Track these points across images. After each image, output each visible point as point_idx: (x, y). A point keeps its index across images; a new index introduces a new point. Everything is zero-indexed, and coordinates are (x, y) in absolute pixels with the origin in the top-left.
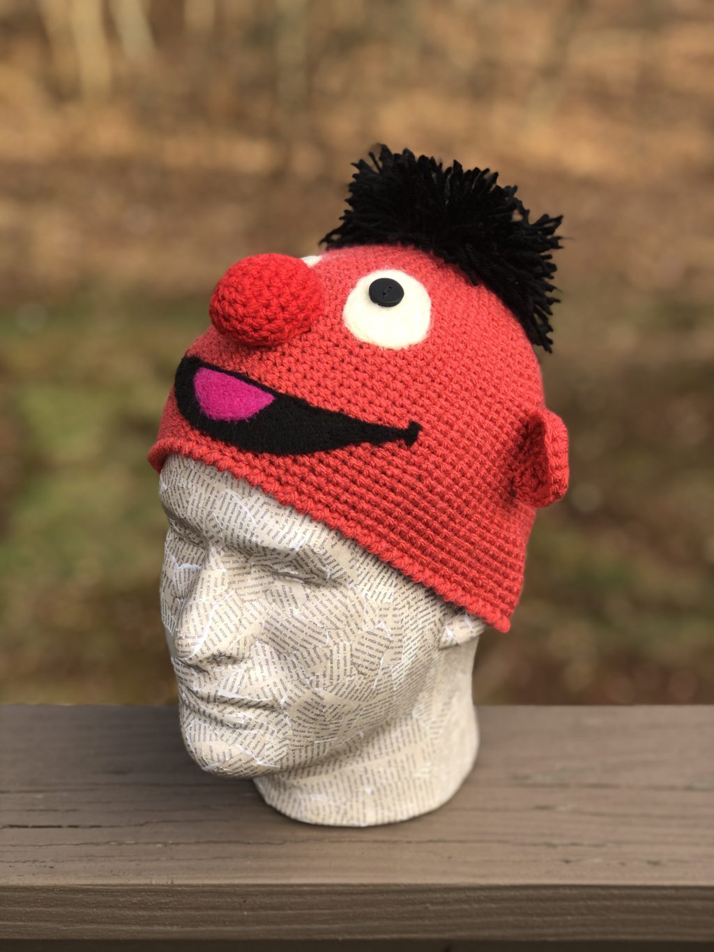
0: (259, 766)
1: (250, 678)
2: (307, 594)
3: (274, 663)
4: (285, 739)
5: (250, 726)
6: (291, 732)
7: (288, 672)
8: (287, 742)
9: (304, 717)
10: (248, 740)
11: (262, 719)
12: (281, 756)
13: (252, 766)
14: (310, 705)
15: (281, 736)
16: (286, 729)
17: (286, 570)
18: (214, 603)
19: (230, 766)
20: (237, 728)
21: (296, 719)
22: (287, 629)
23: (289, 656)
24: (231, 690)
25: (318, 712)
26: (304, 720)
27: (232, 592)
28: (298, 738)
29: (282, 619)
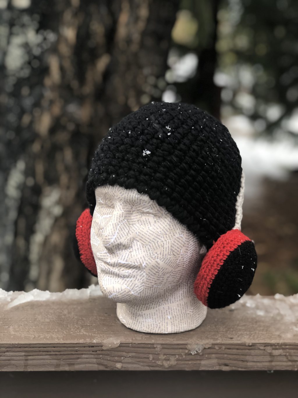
0: (132, 294)
1: (131, 255)
2: (155, 221)
3: (141, 249)
4: (143, 283)
5: (130, 276)
6: (145, 280)
7: (146, 253)
8: (144, 284)
9: (151, 273)
10: (129, 282)
11: (135, 274)
12: (141, 291)
13: (130, 294)
14: (154, 267)
15: (141, 281)
16: (144, 278)
17: (147, 210)
18: (119, 223)
19: (121, 294)
20: (125, 278)
21: (148, 274)
22: (147, 234)
23: (147, 246)
24: (124, 260)
25: (157, 271)
26: (151, 274)
27: (126, 220)
28: (148, 283)
29: (145, 231)
